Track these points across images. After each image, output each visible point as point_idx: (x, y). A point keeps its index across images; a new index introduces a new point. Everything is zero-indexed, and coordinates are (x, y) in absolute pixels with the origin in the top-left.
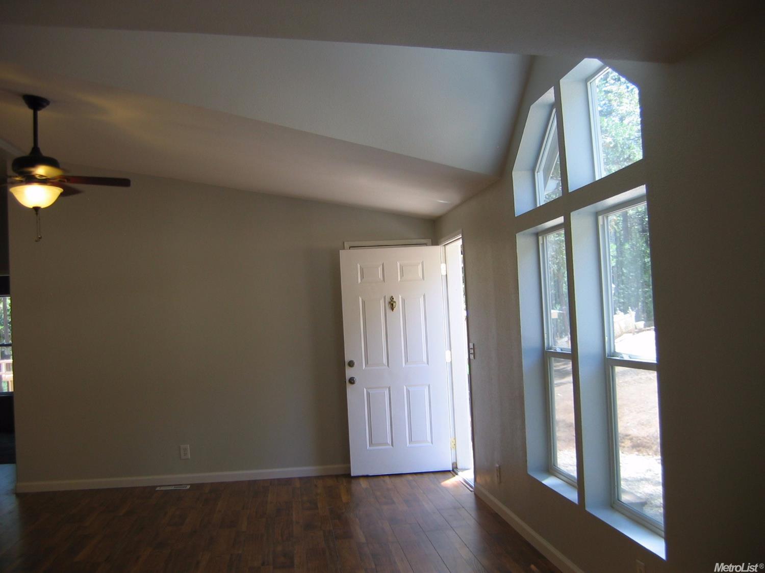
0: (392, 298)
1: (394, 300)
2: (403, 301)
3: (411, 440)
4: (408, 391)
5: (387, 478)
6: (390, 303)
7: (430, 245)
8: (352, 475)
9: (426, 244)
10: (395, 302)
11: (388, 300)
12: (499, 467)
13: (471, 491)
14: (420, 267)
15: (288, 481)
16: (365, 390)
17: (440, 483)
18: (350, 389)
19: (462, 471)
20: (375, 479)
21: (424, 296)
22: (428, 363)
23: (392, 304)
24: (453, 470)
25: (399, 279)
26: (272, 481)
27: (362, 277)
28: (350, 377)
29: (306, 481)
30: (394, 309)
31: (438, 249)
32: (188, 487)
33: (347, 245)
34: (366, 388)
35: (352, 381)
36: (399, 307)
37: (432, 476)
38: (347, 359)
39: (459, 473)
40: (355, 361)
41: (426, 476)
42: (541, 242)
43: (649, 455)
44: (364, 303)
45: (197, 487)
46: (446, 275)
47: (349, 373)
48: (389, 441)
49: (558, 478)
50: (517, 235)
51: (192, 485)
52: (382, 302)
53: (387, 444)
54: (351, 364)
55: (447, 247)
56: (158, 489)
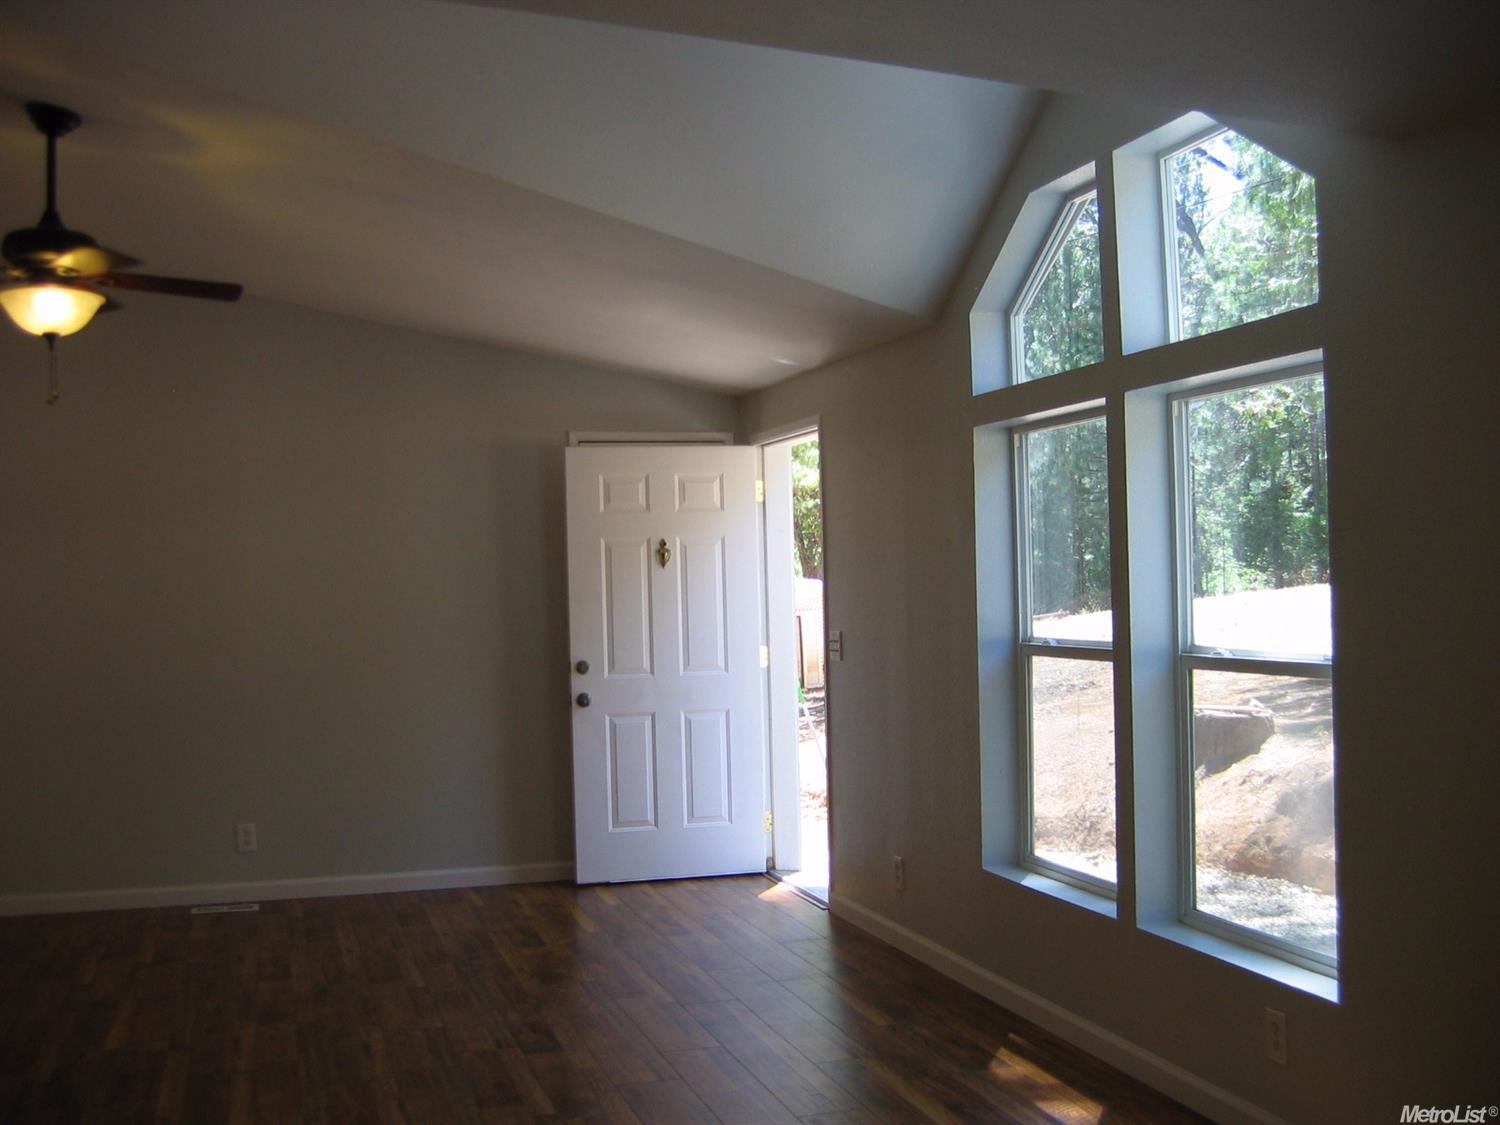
0: (663, 543)
1: (667, 547)
2: (684, 549)
3: (691, 815)
4: (689, 723)
5: (647, 888)
6: (659, 551)
7: (729, 444)
8: (579, 881)
9: (722, 442)
10: (668, 551)
11: (655, 546)
12: (903, 861)
13: (824, 909)
14: (716, 485)
15: (453, 895)
16: (607, 719)
17: (756, 896)
18: (579, 716)
19: (788, 875)
20: (626, 890)
21: (723, 540)
22: (726, 669)
23: (663, 555)
24: (768, 873)
25: (677, 507)
26: (422, 895)
27: (607, 500)
28: (579, 693)
29: (489, 892)
30: (668, 564)
31: (752, 451)
32: (256, 908)
33: (574, 437)
34: (610, 715)
35: (583, 701)
36: (675, 561)
37: (731, 882)
38: (575, 658)
39: (785, 878)
40: (589, 662)
41: (720, 882)
42: (1017, 444)
43: (1070, 850)
44: (609, 550)
45: (274, 908)
46: (764, 503)
47: (578, 684)
48: (650, 817)
49: (1048, 877)
50: (975, 429)
51: (262, 904)
52: (643, 550)
53: (646, 822)
54: (582, 668)
55: (767, 449)
56: (194, 911)
